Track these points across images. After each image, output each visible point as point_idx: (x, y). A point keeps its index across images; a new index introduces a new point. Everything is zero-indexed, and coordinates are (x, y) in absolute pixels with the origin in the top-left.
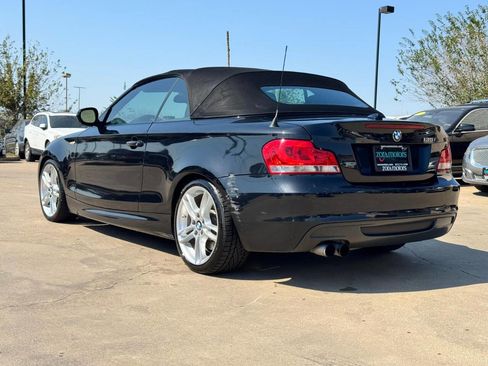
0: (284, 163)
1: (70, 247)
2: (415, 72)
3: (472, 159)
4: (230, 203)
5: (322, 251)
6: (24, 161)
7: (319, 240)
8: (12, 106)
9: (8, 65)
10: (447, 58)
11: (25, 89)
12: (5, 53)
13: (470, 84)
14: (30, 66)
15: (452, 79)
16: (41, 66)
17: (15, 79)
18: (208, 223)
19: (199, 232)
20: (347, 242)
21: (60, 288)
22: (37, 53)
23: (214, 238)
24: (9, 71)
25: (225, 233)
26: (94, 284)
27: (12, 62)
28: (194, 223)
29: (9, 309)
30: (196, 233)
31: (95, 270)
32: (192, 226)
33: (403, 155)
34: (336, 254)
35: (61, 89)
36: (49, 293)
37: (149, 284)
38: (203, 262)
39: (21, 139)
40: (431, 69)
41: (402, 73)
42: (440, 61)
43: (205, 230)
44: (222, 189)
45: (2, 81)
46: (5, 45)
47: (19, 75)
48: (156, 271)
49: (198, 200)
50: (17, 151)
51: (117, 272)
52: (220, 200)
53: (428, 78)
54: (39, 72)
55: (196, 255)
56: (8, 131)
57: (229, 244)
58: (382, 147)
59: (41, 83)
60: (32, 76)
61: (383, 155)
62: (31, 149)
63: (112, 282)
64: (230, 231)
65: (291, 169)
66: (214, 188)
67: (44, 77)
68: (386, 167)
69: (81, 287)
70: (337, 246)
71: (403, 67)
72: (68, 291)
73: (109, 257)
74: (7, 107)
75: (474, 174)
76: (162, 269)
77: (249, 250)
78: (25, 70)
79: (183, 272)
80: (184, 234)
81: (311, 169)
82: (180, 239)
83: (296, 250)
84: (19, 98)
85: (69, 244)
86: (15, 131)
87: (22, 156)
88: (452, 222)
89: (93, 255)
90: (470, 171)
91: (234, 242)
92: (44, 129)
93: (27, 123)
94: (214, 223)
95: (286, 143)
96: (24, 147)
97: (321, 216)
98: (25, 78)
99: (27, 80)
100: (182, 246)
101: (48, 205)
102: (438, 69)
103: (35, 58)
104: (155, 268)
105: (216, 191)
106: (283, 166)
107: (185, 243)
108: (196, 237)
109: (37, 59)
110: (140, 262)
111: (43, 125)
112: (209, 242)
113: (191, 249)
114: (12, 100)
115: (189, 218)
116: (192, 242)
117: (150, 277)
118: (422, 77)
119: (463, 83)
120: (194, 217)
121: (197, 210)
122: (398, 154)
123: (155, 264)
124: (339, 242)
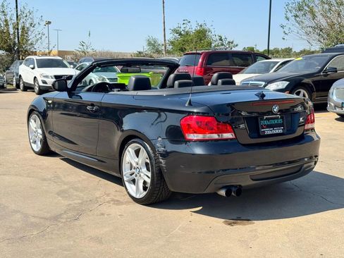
0: (195, 133)
1: (50, 180)
2: (298, 19)
3: (335, 95)
4: (158, 158)
5: (223, 193)
6: (19, 91)
7: (221, 186)
8: (9, 50)
9: (6, 21)
10: (320, 8)
11: (18, 37)
12: (3, 12)
13: (337, 27)
14: (21, 21)
15: (323, 23)
16: (29, 21)
17: (11, 31)
18: (144, 170)
19: (138, 175)
20: (240, 186)
21: (42, 221)
22: (26, 12)
23: (149, 181)
24: (7, 25)
25: (156, 179)
26: (65, 216)
27: (8, 19)
28: (135, 169)
29: (7, 241)
30: (136, 176)
31: (67, 202)
32: (133, 170)
33: (280, 121)
34: (233, 194)
35: (44, 37)
36: (34, 225)
37: (103, 214)
38: (141, 196)
39: (17, 74)
40: (309, 16)
41: (288, 19)
42: (316, 9)
43: (142, 174)
44: (153, 147)
45: (2, 32)
46: (3, 6)
47: (14, 27)
48: (109, 202)
49: (137, 152)
50: (14, 83)
51: (82, 203)
52: (153, 155)
53: (307, 23)
54: (28, 25)
55: (137, 191)
56: (8, 68)
57: (158, 186)
58: (265, 117)
59: (30, 33)
60: (23, 28)
61: (266, 123)
62: (24, 83)
63: (78, 213)
64: (159, 177)
65: (200, 136)
66: (148, 146)
67: (32, 29)
68: (268, 131)
69: (56, 218)
70: (233, 189)
71: (289, 15)
72: (48, 223)
73: (76, 189)
74: (6, 50)
75: (336, 106)
76: (113, 200)
77: (172, 190)
78: (18, 24)
79: (127, 203)
80: (128, 175)
81: (215, 136)
82: (125, 179)
83: (205, 192)
84: (15, 44)
85: (49, 177)
86: (13, 68)
87: (18, 86)
88: (315, 164)
89: (66, 187)
90: (332, 104)
91: (162, 184)
92: (33, 68)
93: (21, 64)
94: (148, 170)
95: (197, 119)
96: (19, 81)
97: (223, 170)
98: (18, 29)
99: (20, 31)
100: (127, 184)
101: (35, 142)
102: (314, 17)
103: (25, 15)
104: (108, 199)
105: (149, 149)
106: (196, 135)
107: (129, 182)
108: (136, 178)
109: (26, 16)
110: (98, 194)
111: (32, 66)
112: (145, 183)
113: (133, 186)
114: (10, 46)
115: (131, 165)
116: (134, 181)
117: (104, 209)
118: (302, 22)
119: (332, 25)
120: (134, 165)
121: (137, 160)
122: (276, 122)
123: (108, 195)
124: (236, 186)
